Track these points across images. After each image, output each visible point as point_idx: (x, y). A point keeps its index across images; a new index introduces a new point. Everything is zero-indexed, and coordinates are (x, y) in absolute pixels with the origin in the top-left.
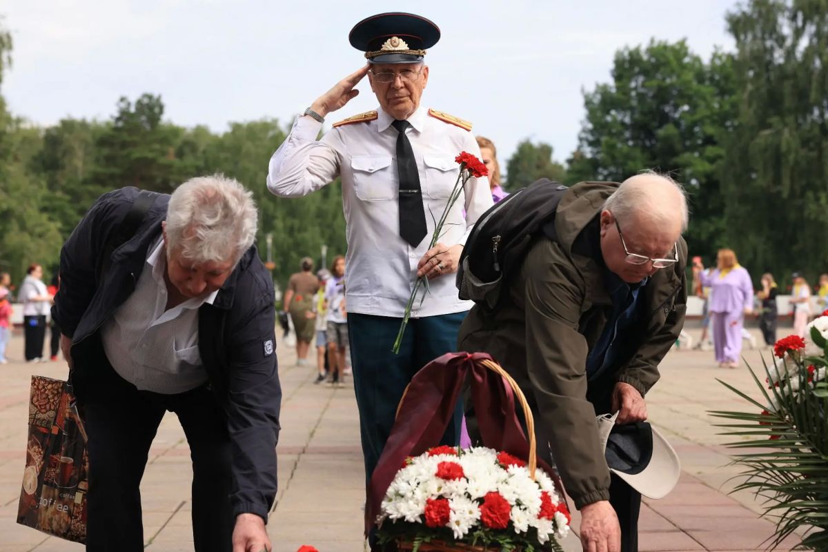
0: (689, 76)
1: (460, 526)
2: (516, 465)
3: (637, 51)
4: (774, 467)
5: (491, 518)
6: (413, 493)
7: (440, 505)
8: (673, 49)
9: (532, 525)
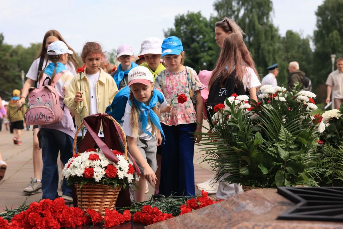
0: (202, 25)
1: (98, 177)
2: (119, 155)
3: (183, 15)
4: (214, 152)
5: (109, 174)
6: (80, 166)
7: (90, 170)
8: (196, 15)
9: (125, 176)
